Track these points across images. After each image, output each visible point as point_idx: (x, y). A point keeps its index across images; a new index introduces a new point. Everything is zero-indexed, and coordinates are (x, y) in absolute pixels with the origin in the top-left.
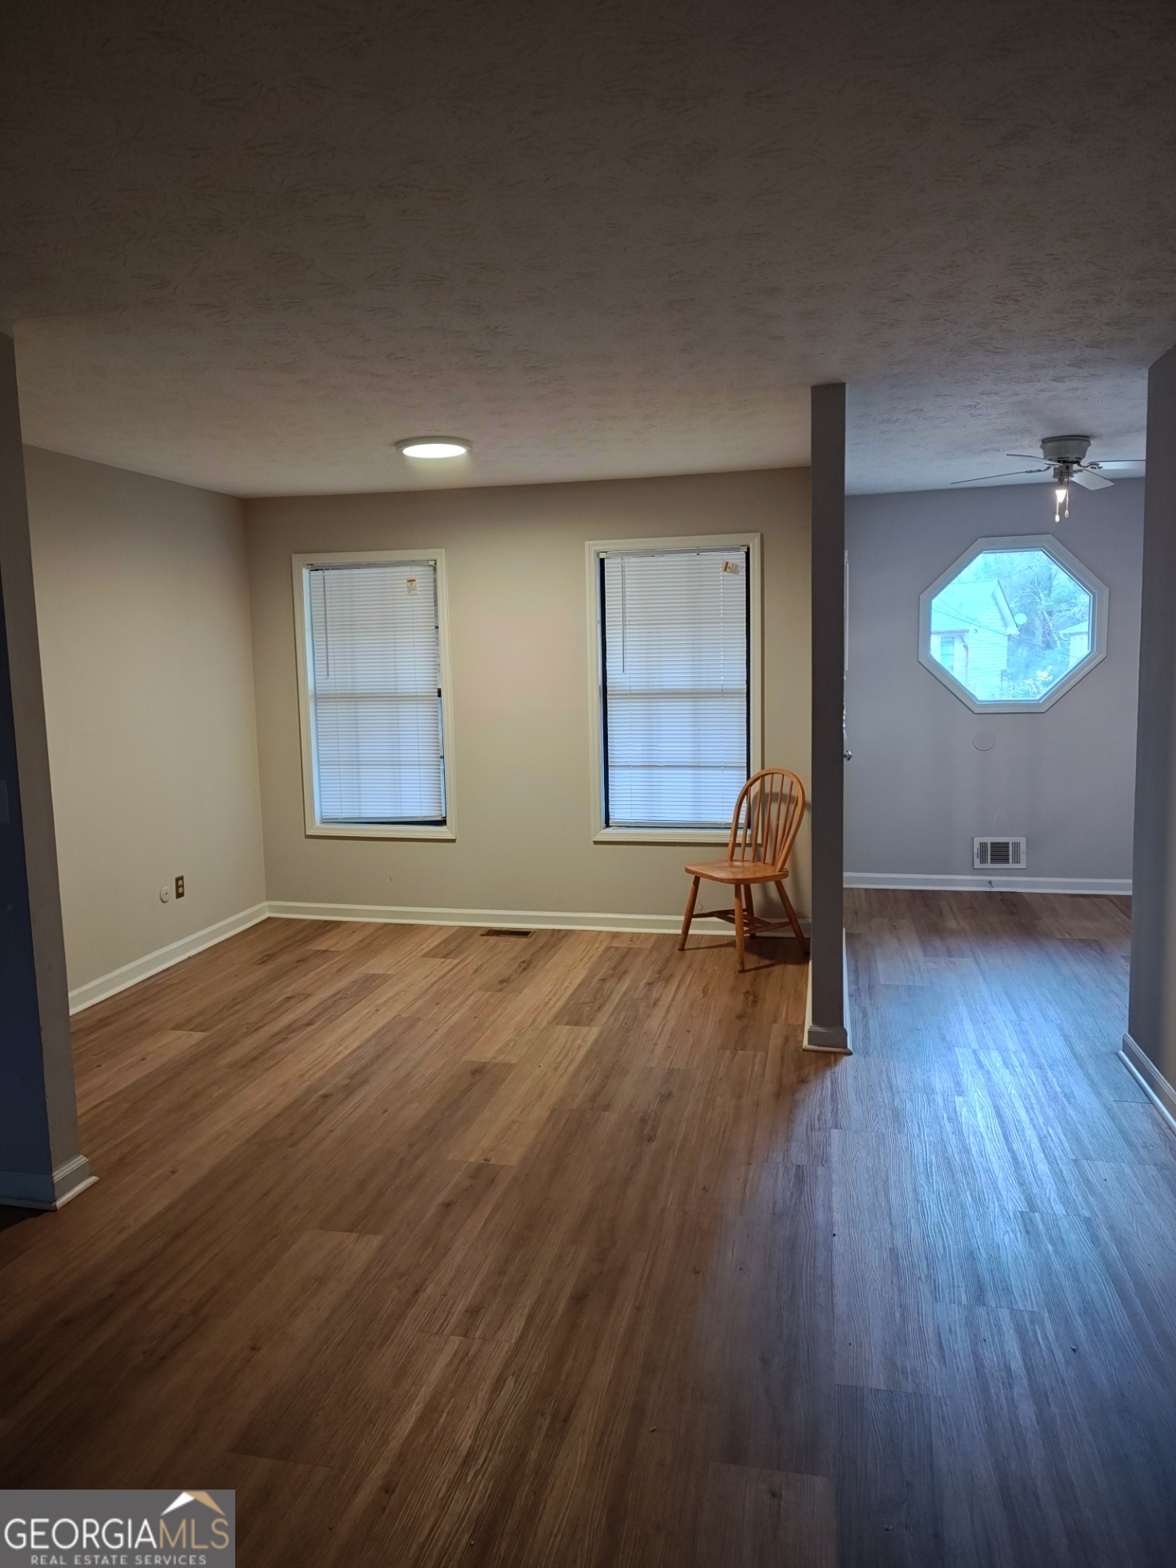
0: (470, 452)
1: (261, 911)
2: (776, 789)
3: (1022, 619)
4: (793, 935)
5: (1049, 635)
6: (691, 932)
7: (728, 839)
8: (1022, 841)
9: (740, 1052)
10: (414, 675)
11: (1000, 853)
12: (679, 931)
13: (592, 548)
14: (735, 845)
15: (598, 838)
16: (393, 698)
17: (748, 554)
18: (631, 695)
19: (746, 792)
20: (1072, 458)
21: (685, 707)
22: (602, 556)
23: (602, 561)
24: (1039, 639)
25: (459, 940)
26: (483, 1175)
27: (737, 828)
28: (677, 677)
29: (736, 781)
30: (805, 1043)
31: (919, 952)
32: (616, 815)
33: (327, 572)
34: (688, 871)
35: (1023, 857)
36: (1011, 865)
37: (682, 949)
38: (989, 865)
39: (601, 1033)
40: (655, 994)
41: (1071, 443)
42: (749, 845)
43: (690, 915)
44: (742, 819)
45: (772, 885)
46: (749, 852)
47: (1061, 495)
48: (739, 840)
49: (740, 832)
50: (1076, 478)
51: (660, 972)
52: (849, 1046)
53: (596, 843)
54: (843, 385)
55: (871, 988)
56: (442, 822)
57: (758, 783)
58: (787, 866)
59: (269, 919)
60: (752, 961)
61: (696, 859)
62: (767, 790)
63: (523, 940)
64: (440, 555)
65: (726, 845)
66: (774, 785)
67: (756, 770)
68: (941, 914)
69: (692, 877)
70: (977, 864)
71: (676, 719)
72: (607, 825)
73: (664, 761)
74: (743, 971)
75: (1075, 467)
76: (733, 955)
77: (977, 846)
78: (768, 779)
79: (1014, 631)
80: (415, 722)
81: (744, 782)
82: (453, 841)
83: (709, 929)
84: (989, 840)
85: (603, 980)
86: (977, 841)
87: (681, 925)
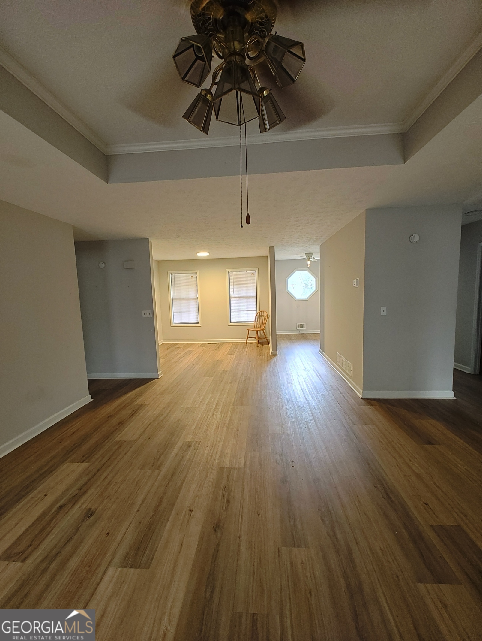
0: (209, 254)
1: (162, 342)
2: (262, 315)
3: (305, 282)
4: (266, 341)
5: (311, 285)
6: (248, 341)
7: (254, 324)
8: (305, 324)
9: (260, 356)
10: (192, 294)
11: (301, 326)
12: (245, 342)
13: (227, 270)
14: (255, 325)
15: (229, 325)
16: (188, 299)
17: (256, 272)
18: (235, 298)
19: (257, 315)
20: (310, 256)
21: (245, 299)
22: (229, 272)
23: (229, 273)
24: (309, 287)
25: (203, 345)
26: (225, 372)
27: (255, 322)
28: (244, 294)
29: (254, 313)
30: (271, 354)
31: (288, 343)
32: (232, 321)
33: (175, 275)
34: (247, 329)
35: (305, 327)
36: (303, 328)
37: (246, 344)
38: (299, 329)
39: (236, 356)
40: (243, 350)
41: (310, 254)
42: (258, 325)
43: (248, 338)
44: (256, 320)
45: (262, 331)
46: (258, 326)
47: (309, 262)
48: (256, 324)
49: (256, 323)
50: (311, 259)
51: (243, 347)
52: (278, 354)
53: (229, 326)
54: (274, 247)
55: (280, 348)
56: (199, 323)
57: (259, 313)
58: (265, 328)
59: (164, 343)
60: (259, 345)
61: (249, 328)
62: (260, 315)
63: (216, 344)
64: (198, 272)
65: (253, 325)
66: (262, 314)
67: (258, 311)
68: (291, 337)
69: (248, 330)
70: (297, 329)
71: (243, 302)
72: (231, 322)
73: (241, 310)
74: (258, 346)
75: (311, 258)
76: (256, 345)
77: (297, 325)
78: (261, 312)
79: (304, 285)
80: (193, 304)
81: (256, 314)
82: (201, 326)
83: (251, 340)
84: (299, 324)
85: (233, 349)
86: (297, 324)
87: (246, 340)
